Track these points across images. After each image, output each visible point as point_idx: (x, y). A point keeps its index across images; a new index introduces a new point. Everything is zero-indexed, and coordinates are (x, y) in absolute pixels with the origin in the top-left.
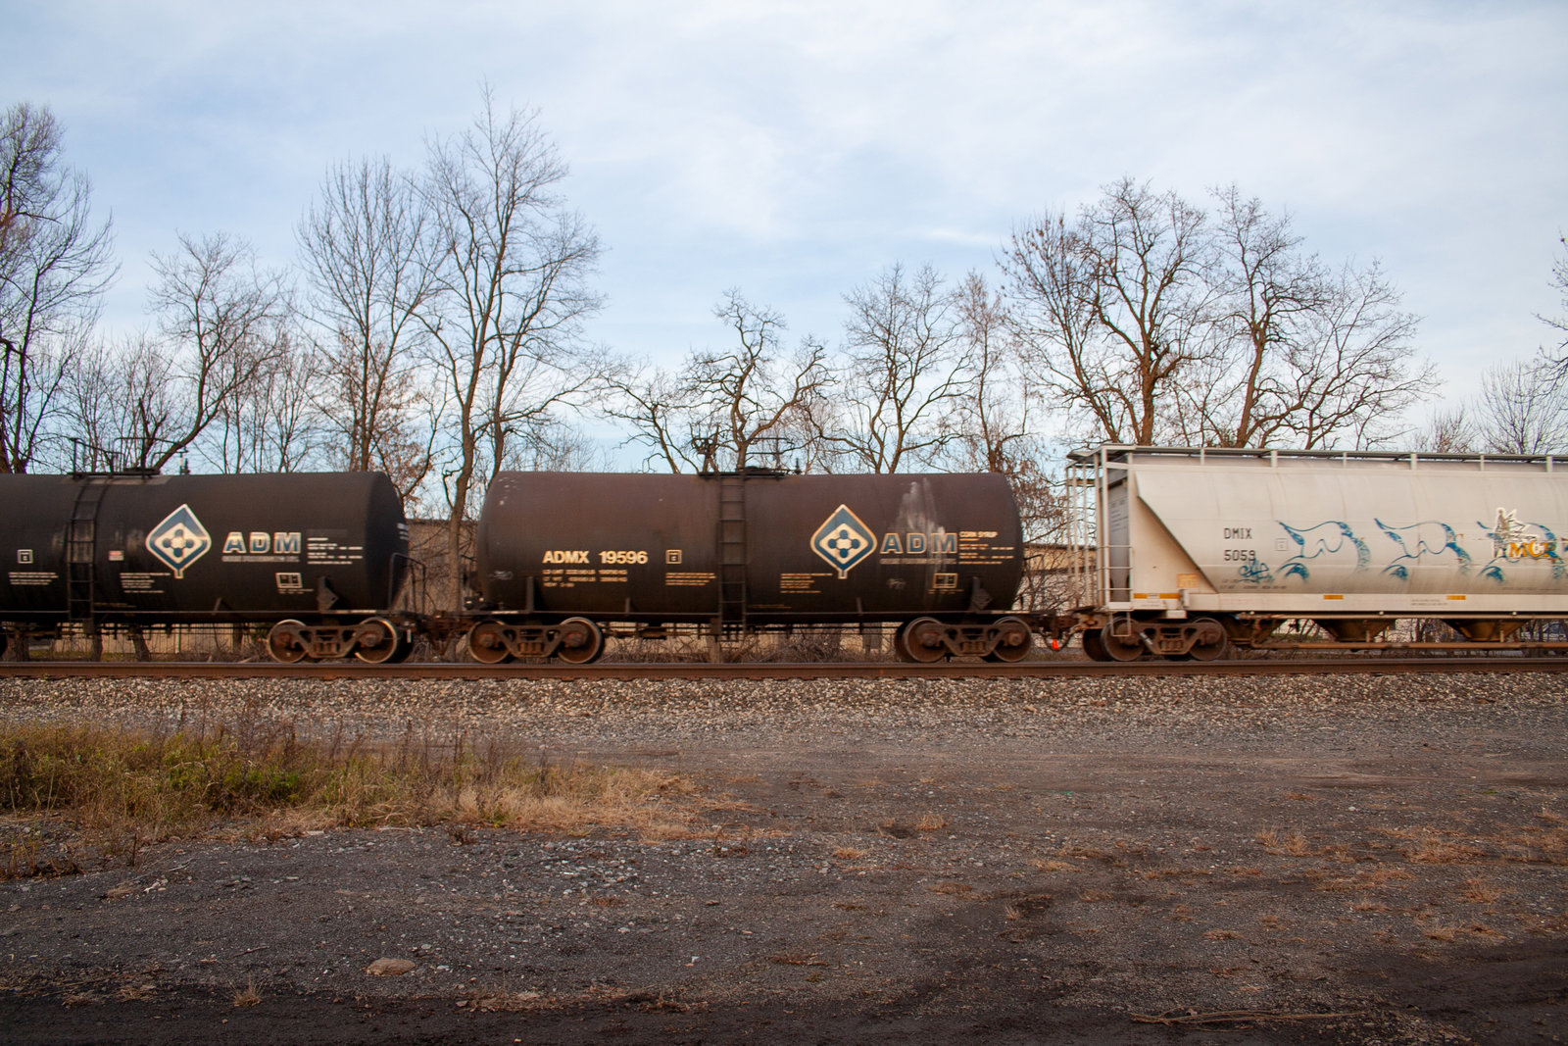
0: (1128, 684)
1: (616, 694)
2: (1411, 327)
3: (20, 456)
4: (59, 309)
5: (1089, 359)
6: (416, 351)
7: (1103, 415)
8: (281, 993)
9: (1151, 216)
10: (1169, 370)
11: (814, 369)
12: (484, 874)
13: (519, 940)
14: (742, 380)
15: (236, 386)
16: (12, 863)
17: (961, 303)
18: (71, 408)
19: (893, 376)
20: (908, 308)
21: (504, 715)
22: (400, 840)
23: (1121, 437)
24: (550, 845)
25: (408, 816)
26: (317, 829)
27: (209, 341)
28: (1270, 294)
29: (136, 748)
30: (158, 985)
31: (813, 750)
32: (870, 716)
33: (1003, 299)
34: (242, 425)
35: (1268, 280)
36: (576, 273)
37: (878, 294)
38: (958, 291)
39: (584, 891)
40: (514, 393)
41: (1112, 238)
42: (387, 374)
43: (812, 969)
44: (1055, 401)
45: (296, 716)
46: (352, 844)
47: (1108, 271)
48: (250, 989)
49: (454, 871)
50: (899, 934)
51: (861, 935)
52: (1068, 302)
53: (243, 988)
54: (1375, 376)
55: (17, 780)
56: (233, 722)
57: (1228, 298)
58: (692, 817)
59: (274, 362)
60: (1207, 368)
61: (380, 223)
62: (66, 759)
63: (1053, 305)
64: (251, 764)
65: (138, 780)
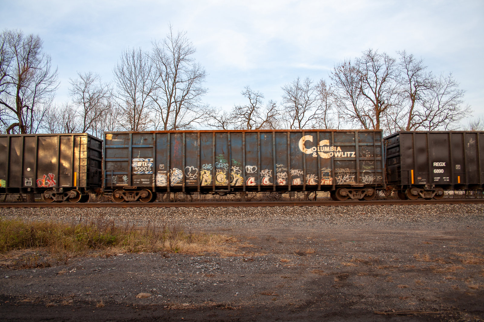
0: (372, 208)
1: (213, 211)
2: (462, 94)
4: (42, 96)
5: (359, 106)
6: (150, 107)
7: (364, 123)
8: (111, 303)
9: (378, 61)
10: (384, 109)
11: (273, 110)
12: (172, 267)
13: (183, 287)
14: (250, 114)
15: (95, 118)
16: (30, 263)
17: (318, 89)
18: (46, 126)
19: (297, 112)
20: (302, 91)
21: (179, 218)
22: (146, 257)
24: (192, 258)
25: (149, 249)
26: (121, 253)
27: (87, 105)
28: (416, 84)
29: (67, 229)
30: (74, 301)
31: (274, 228)
32: (291, 218)
33: (331, 88)
34: (97, 130)
35: (416, 80)
36: (199, 82)
37: (292, 87)
38: (317, 85)
39: (203, 272)
40: (180, 119)
41: (366, 68)
42: (141, 114)
43: (273, 297)
44: (348, 119)
45: (114, 219)
46: (132, 258)
47: (365, 78)
48: (101, 302)
49: (163, 266)
50: (301, 286)
51: (289, 286)
52: (352, 88)
53: (99, 302)
54: (450, 110)
55: (31, 238)
56: (95, 221)
57: (403, 86)
58: (236, 249)
59: (107, 111)
60: (396, 108)
61: (139, 68)
62: (46, 232)
63: (347, 89)
64: (101, 233)
65: (67, 238)
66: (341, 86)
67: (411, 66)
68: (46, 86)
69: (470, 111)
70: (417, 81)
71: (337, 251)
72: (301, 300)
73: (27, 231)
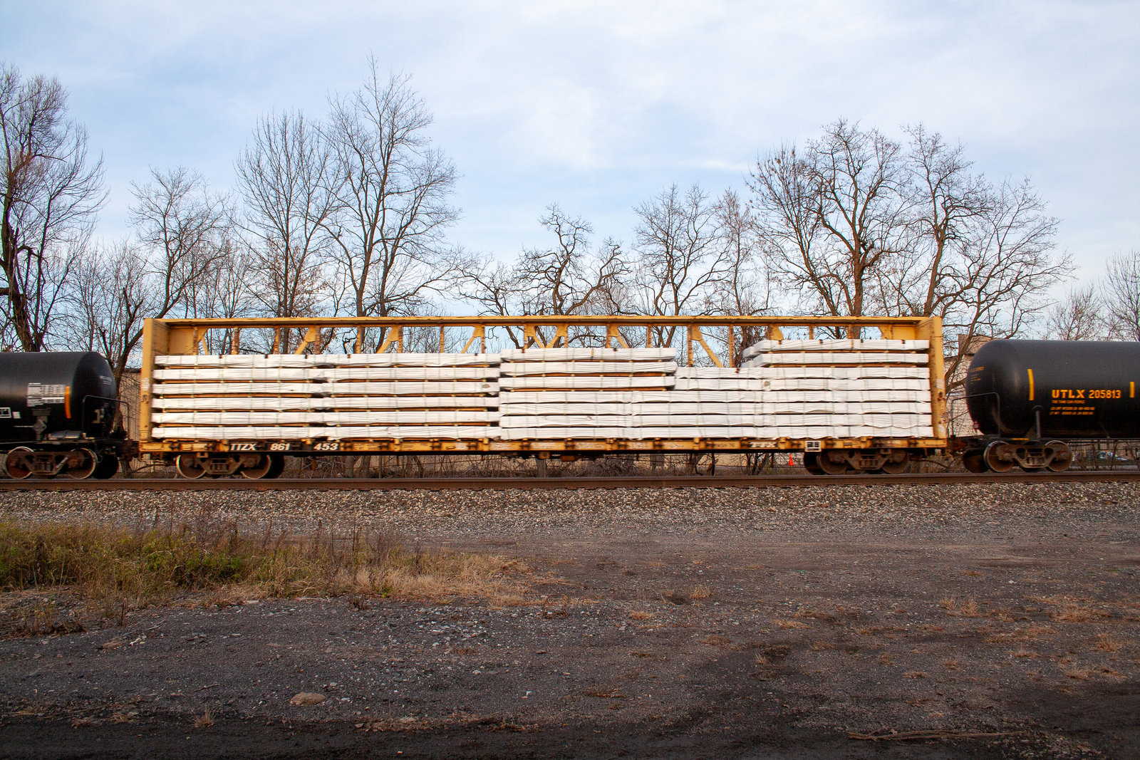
0: (844, 491)
1: (471, 500)
2: (1053, 227)
3: (38, 330)
4: (65, 224)
5: (816, 252)
6: (322, 252)
7: (826, 294)
8: (228, 718)
9: (859, 147)
10: (873, 260)
11: (613, 262)
12: (375, 631)
13: (400, 679)
14: (560, 271)
15: (193, 278)
16: (35, 624)
17: (720, 213)
18: (75, 296)
19: (671, 267)
20: (681, 217)
21: (390, 516)
22: (314, 607)
23: (839, 309)
24: (422, 610)
25: (319, 590)
26: (254, 599)
27: (173, 246)
28: (948, 204)
29: (123, 541)
30: (140, 712)
31: (614, 540)
32: (656, 515)
33: (751, 210)
34: (198, 306)
35: (946, 193)
36: (439, 193)
37: (660, 207)
38: (718, 204)
39: (447, 643)
40: (394, 281)
41: (831, 164)
42: (302, 269)
43: (614, 701)
44: (790, 284)
45: (238, 518)
46: (279, 610)
47: (829, 188)
48: (206, 715)
49: (353, 629)
50: (678, 675)
51: (650, 676)
53: (201, 714)
54: (1027, 264)
55: (38, 564)
56: (192, 521)
57: (917, 207)
58: (526, 588)
60: (902, 259)
61: (296, 159)
62: (73, 548)
63: (788, 213)
64: (206, 552)
65: (124, 564)
66: (772, 205)
67: (935, 161)
68: (74, 200)
69: (1070, 266)
70: (949, 196)
71: (762, 593)
72: (678, 709)
73: (26, 547)
